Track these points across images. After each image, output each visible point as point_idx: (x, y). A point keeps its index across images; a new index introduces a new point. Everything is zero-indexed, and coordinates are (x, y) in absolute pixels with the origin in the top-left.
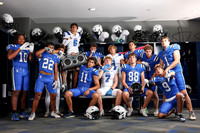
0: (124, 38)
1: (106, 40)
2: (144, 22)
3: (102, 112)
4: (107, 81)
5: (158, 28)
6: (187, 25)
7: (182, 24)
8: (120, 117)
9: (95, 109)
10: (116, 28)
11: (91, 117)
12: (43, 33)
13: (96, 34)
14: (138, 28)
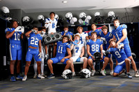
0: (88, 22)
1: (75, 23)
2: (102, 10)
3: (74, 74)
4: (77, 52)
5: (111, 14)
6: (132, 10)
7: (128, 11)
8: (87, 76)
9: (69, 71)
10: (82, 15)
11: (66, 77)
12: (31, 19)
13: (68, 19)
14: (98, 14)
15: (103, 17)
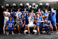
2: (43, 2)
6: (57, 3)
9: (27, 31)
11: (25, 34)
12: (9, 5)
15: (43, 6)
